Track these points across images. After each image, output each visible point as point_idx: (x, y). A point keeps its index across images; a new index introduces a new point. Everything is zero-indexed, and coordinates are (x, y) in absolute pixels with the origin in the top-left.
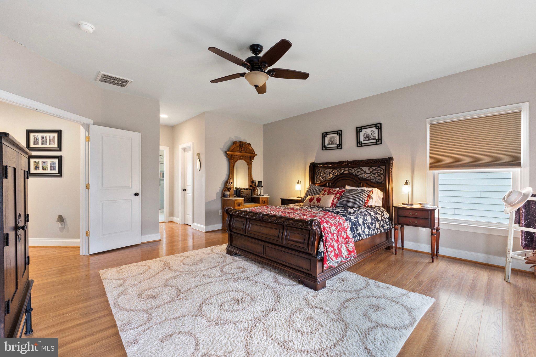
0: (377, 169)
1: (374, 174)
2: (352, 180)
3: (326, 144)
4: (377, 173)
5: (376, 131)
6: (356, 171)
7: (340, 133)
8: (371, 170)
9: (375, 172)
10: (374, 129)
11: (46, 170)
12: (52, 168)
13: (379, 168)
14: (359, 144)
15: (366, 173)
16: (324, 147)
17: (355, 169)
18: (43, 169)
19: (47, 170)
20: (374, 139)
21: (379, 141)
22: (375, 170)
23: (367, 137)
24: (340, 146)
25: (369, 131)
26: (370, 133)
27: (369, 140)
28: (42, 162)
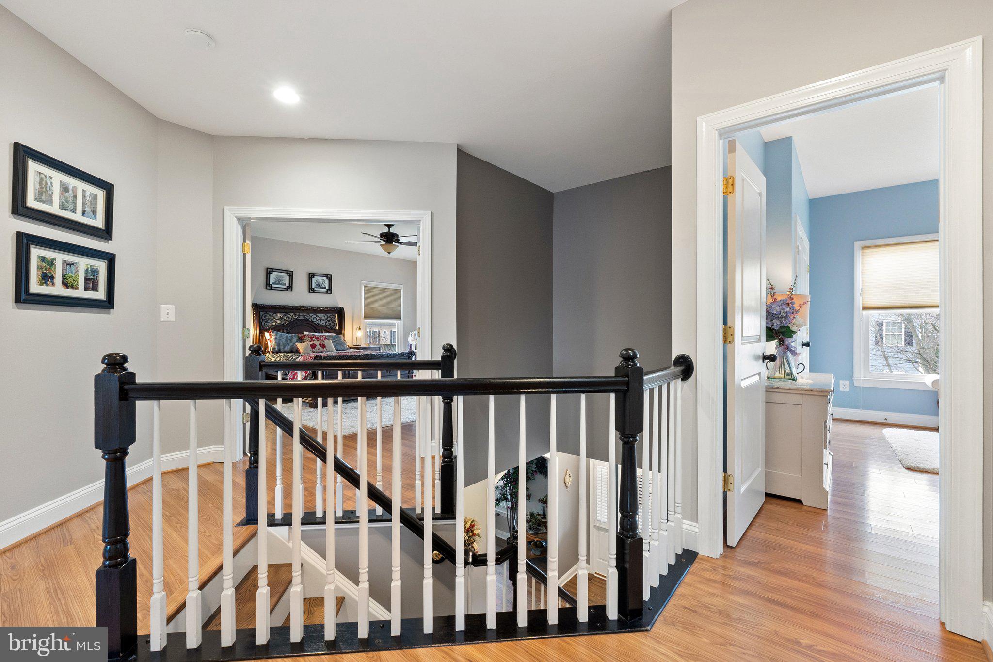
0: (331, 317)
1: (329, 321)
2: (309, 326)
3: (271, 283)
4: (331, 320)
5: (327, 281)
6: (313, 317)
7: (290, 274)
8: (326, 317)
9: (329, 319)
10: (325, 278)
11: (72, 287)
12: (91, 283)
13: (332, 315)
14: (311, 290)
15: (321, 320)
16: (268, 286)
17: (311, 315)
18: (65, 284)
19: (77, 288)
20: (325, 288)
21: (329, 291)
22: (330, 317)
23: (319, 285)
24: (290, 288)
25: (320, 279)
26: (321, 282)
27: (320, 288)
28: (64, 262)
